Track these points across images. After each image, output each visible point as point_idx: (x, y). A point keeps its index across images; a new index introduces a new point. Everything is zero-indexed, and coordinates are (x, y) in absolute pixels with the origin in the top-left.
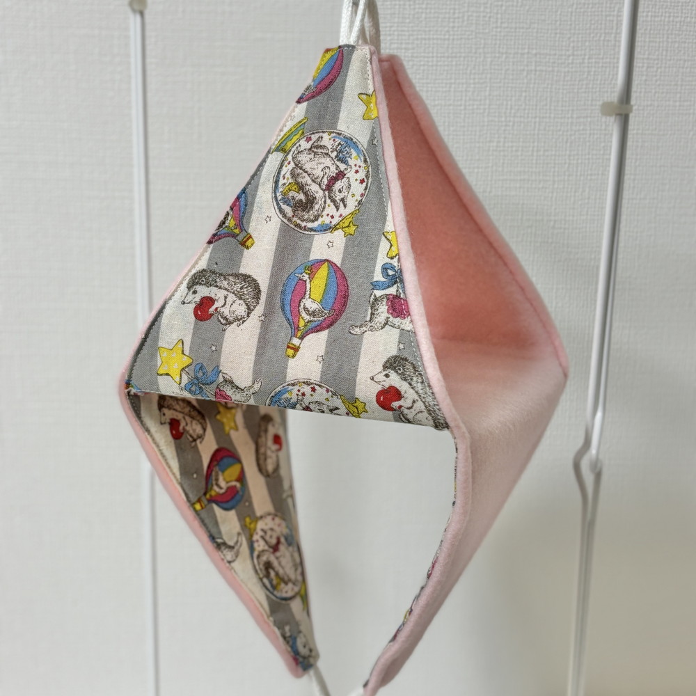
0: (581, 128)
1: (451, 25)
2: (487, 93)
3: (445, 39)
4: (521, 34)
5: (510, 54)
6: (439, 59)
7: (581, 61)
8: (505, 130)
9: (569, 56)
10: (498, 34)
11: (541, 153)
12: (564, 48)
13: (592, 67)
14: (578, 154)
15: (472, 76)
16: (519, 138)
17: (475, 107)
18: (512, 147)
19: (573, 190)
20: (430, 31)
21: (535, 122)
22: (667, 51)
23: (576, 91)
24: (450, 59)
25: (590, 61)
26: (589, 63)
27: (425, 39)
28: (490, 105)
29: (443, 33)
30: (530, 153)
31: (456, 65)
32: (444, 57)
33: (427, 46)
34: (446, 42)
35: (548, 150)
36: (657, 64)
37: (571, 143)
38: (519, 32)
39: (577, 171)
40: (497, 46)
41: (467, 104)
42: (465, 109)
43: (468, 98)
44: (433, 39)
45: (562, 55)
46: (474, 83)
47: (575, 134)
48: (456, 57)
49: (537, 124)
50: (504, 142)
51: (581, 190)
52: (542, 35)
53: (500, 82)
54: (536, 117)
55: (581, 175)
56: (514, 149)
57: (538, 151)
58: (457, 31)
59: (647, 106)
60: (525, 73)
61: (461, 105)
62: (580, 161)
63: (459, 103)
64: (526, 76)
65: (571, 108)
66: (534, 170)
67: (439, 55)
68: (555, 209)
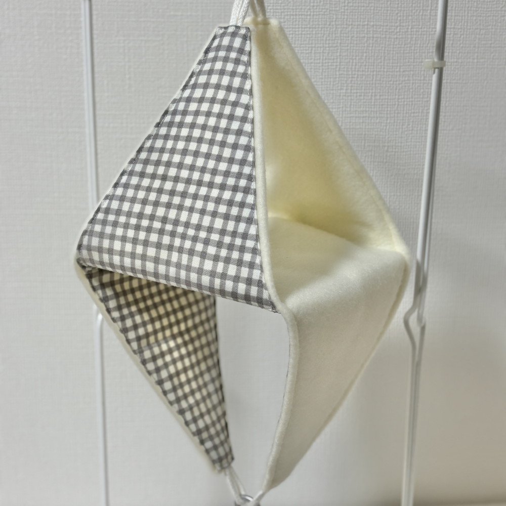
0: (406, 79)
1: (312, 4)
2: (338, 54)
3: (307, 15)
4: (362, 11)
5: (355, 25)
6: (303, 30)
7: (406, 30)
8: (351, 81)
9: (397, 27)
10: (346, 11)
11: (378, 97)
12: (393, 21)
13: (413, 34)
14: (404, 98)
15: (327, 42)
16: (362, 87)
17: (330, 64)
18: (357, 93)
19: (401, 124)
20: (296, 9)
21: (373, 75)
22: (467, 22)
23: (402, 52)
24: (311, 30)
25: (412, 30)
26: (411, 32)
27: (293, 15)
28: (340, 63)
29: (306, 10)
30: (370, 97)
31: (316, 34)
32: (307, 28)
33: (294, 20)
34: (308, 17)
35: (382, 95)
36: (461, 32)
37: (399, 89)
38: (361, 9)
39: (403, 111)
40: (345, 20)
41: (324, 62)
42: (322, 66)
43: (324, 58)
44: (299, 15)
45: (392, 26)
46: (329, 47)
47: (402, 83)
48: (315, 28)
49: (375, 77)
50: (351, 90)
51: (406, 124)
52: (378, 11)
53: (348, 46)
54: (373, 71)
55: (406, 113)
56: (358, 94)
57: (375, 96)
58: (316, 9)
59: (454, 62)
60: (366, 39)
61: (319, 63)
62: (406, 103)
63: (318, 61)
64: (367, 42)
65: (399, 64)
66: (373, 109)
67: (303, 26)
68: (388, 138)
